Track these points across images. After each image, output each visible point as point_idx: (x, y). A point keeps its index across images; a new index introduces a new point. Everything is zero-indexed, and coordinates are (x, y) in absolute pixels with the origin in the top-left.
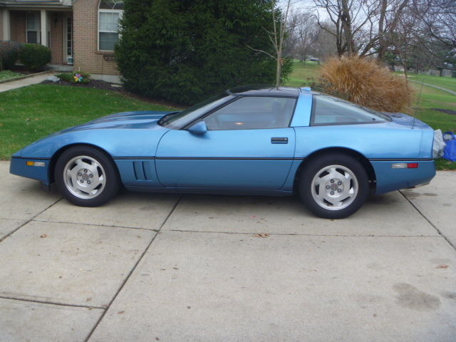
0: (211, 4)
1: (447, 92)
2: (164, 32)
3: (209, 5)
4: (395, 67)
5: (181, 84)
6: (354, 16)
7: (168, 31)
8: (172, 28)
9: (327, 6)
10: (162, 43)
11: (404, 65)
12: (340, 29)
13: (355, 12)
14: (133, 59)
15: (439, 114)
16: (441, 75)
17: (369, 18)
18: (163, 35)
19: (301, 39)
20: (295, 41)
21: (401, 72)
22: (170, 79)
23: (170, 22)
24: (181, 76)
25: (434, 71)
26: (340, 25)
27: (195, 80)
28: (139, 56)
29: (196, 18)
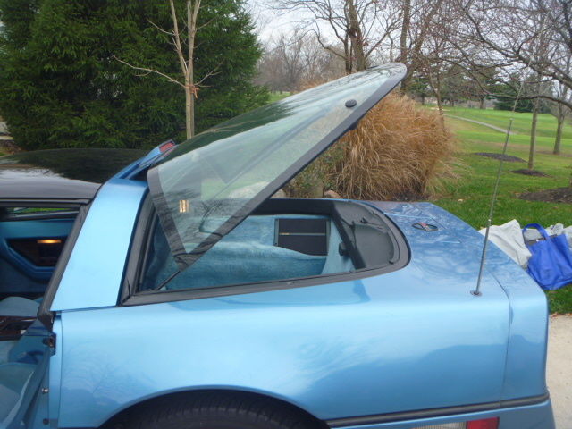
0: (132, 5)
1: (492, 129)
2: (56, 50)
3: (130, 7)
4: (426, 98)
5: (88, 133)
6: (367, 30)
7: (62, 49)
8: (69, 44)
9: (330, 18)
10: (55, 69)
11: (437, 96)
12: (349, 49)
13: (368, 26)
14: (13, 95)
15: (486, 161)
16: (481, 108)
17: (387, 33)
18: (55, 55)
19: (308, 67)
20: (301, 69)
21: (434, 105)
22: (71, 126)
23: (64, 35)
24: (87, 121)
25: (473, 103)
26: (349, 43)
27: (109, 126)
28: (22, 91)
29: (109, 28)
